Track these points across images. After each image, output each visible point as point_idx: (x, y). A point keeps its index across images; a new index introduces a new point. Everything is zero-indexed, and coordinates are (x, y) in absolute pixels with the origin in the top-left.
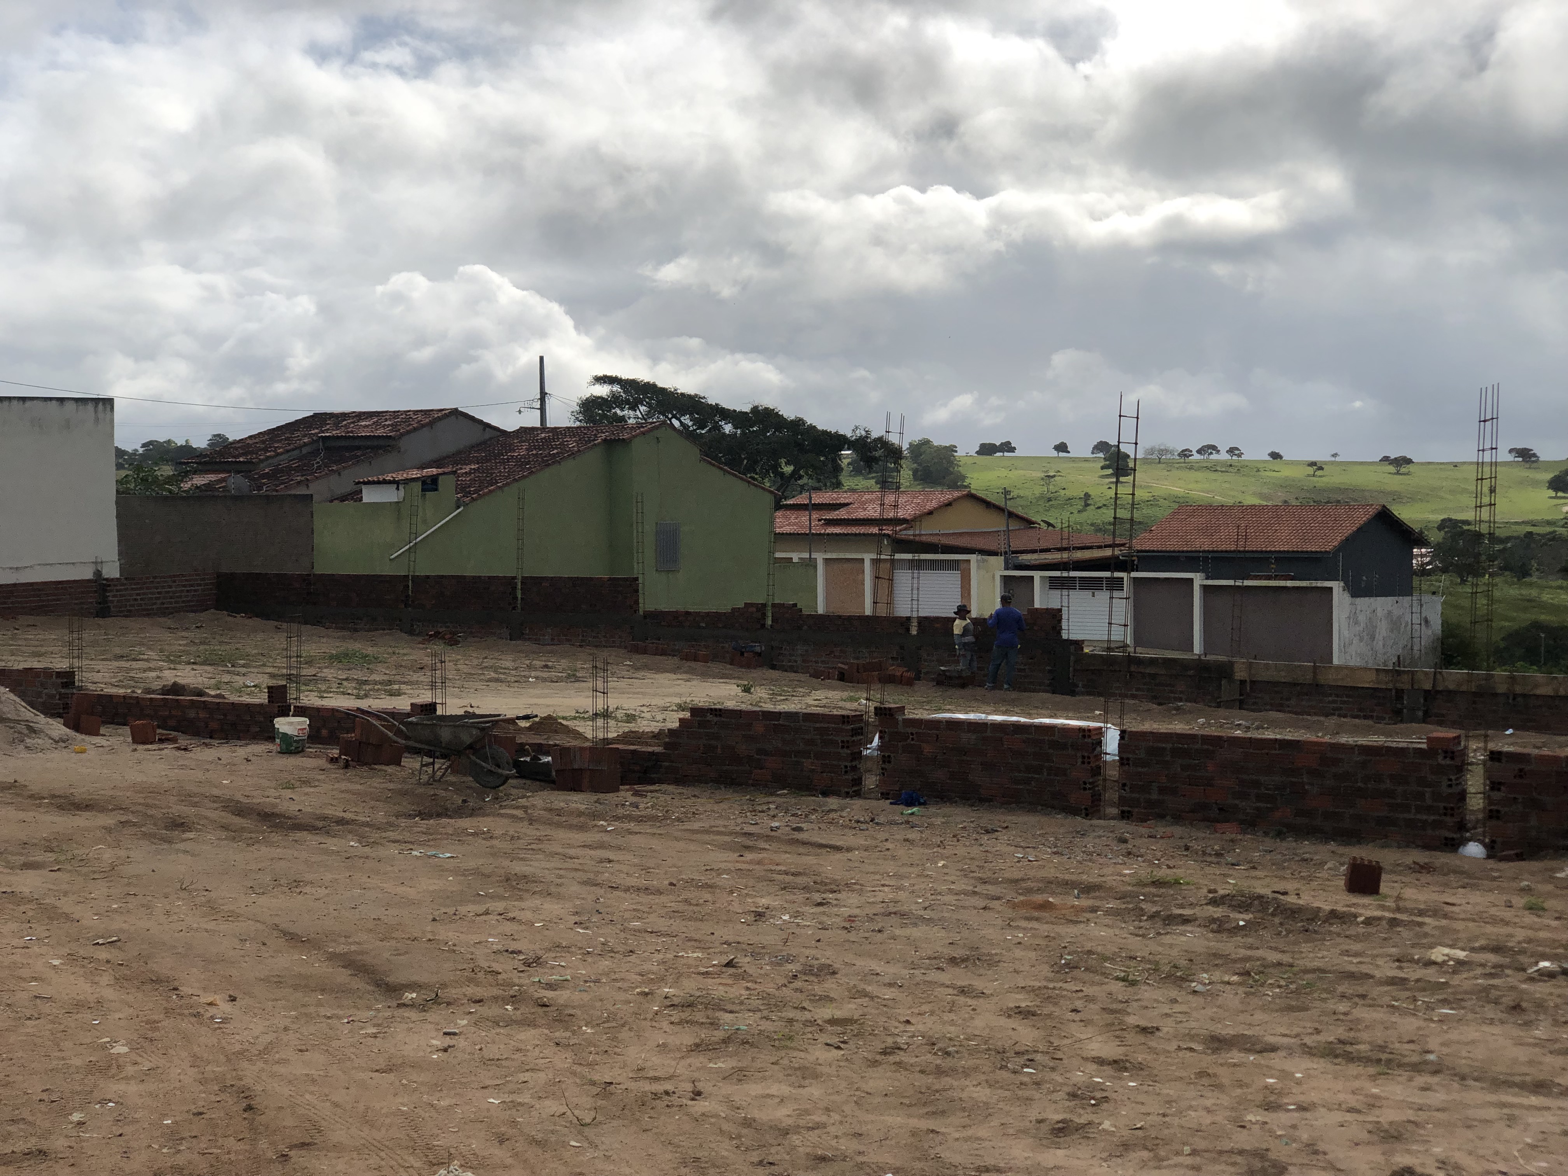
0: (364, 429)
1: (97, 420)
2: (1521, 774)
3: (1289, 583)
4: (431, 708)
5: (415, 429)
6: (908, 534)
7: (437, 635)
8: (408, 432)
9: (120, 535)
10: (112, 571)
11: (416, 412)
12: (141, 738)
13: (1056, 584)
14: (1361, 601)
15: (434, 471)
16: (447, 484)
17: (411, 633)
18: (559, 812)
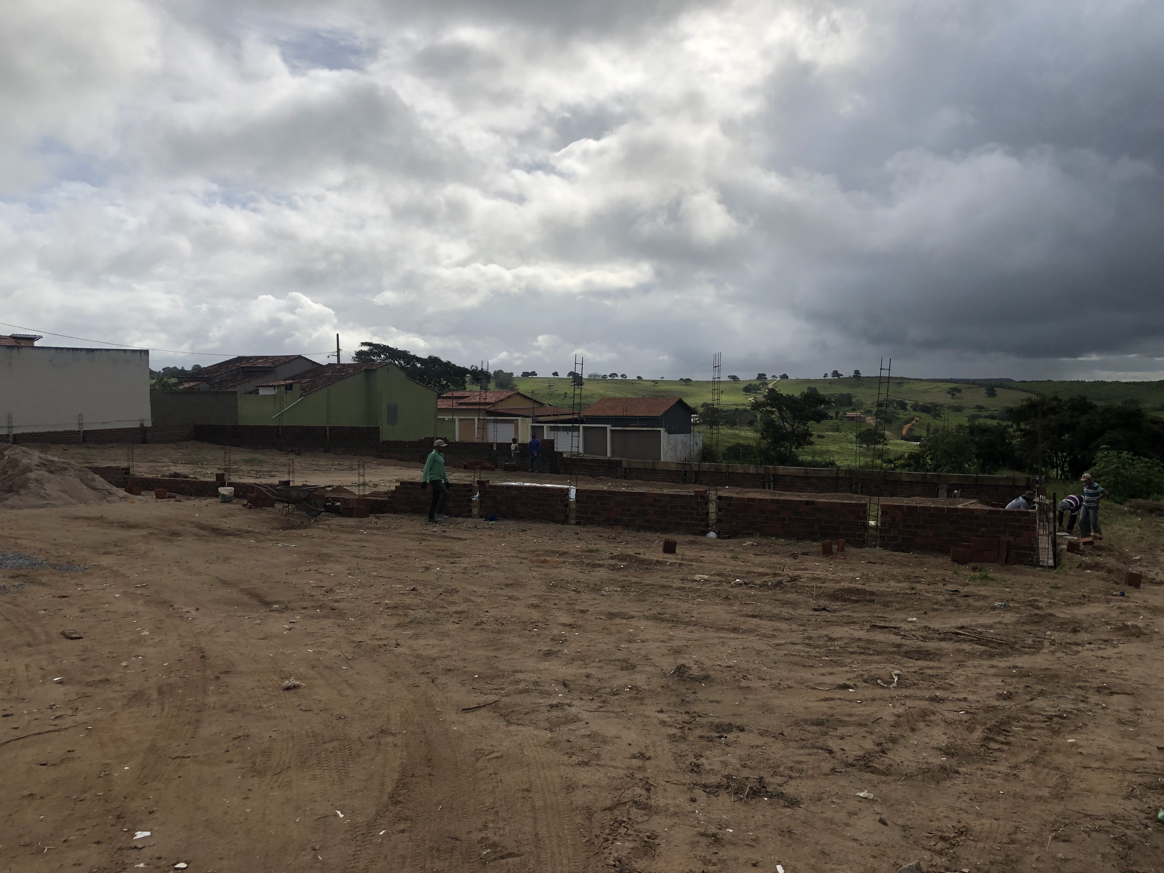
0: (260, 364)
1: (141, 359)
2: (730, 505)
3: (644, 429)
4: (287, 483)
5: (282, 364)
6: (492, 409)
7: (292, 450)
8: (279, 365)
9: (152, 408)
10: (148, 424)
11: (282, 357)
12: (159, 496)
13: (552, 429)
14: (672, 436)
15: (291, 381)
16: (296, 387)
17: (280, 450)
18: (343, 526)
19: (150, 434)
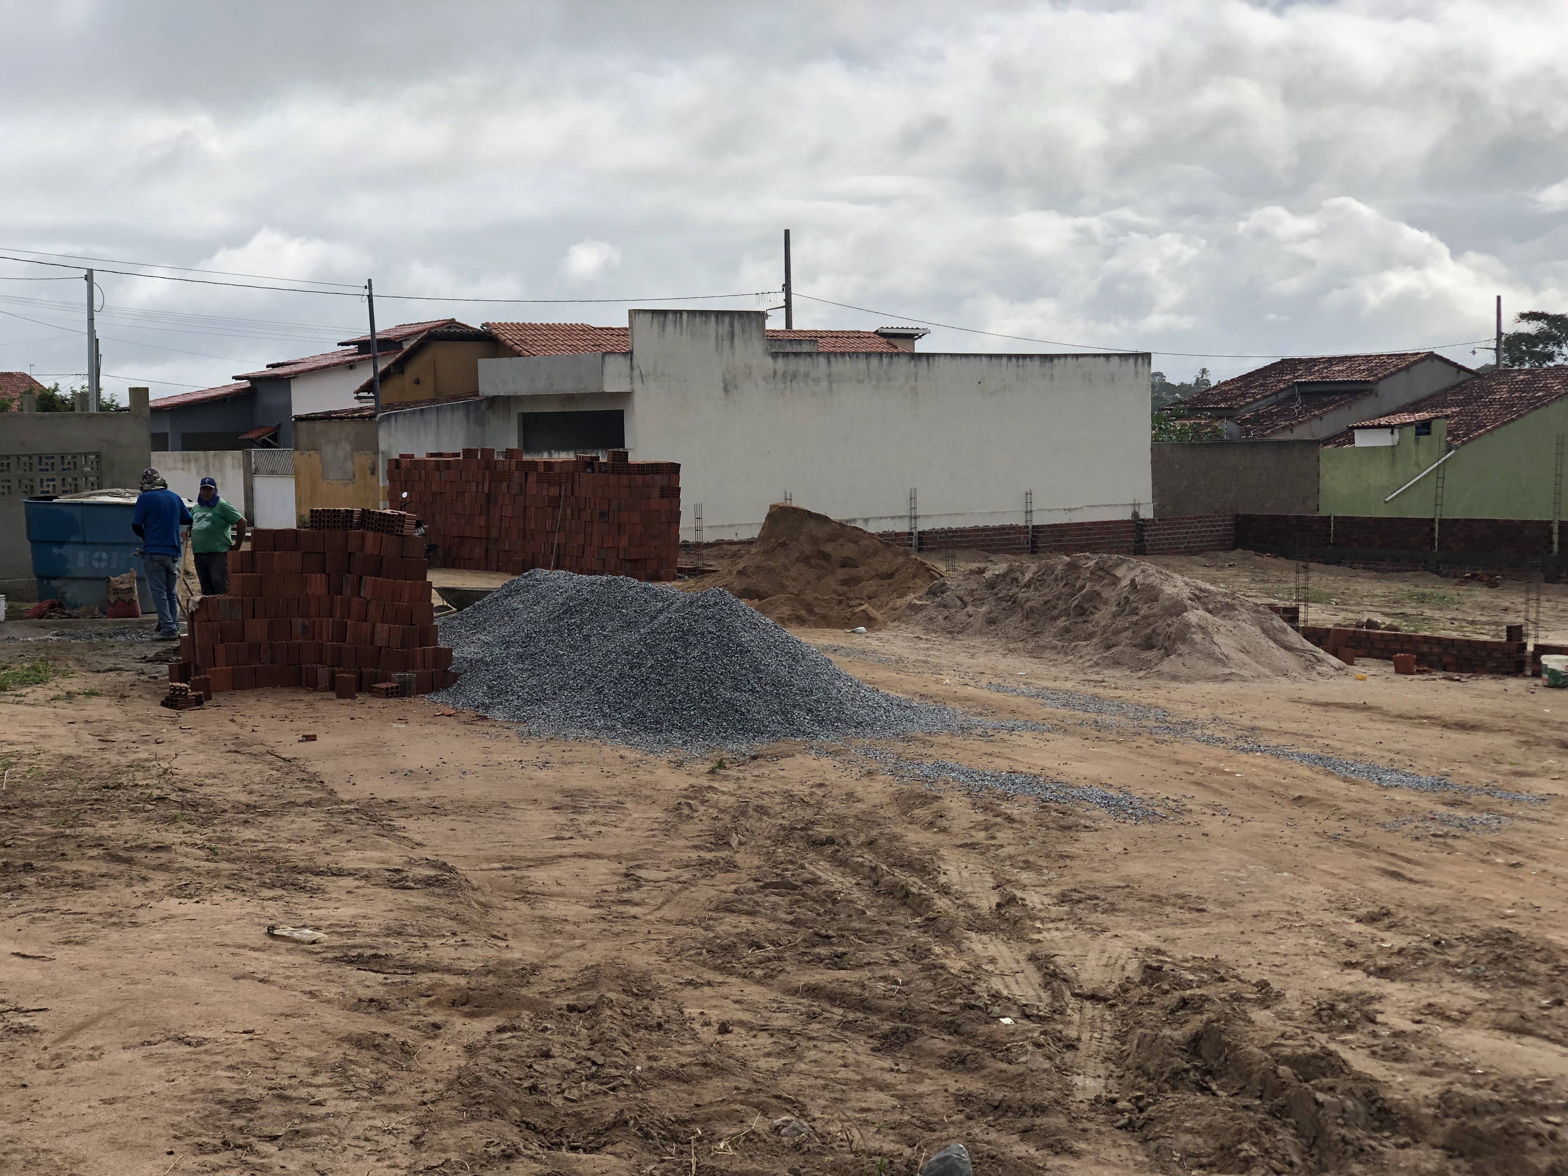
0: (1339, 374)
1: (1137, 373)
5: (1392, 374)
8: (1386, 377)
9: (1154, 478)
10: (1147, 513)
11: (1389, 356)
12: (1402, 669)
16: (1439, 428)
19: (1149, 535)
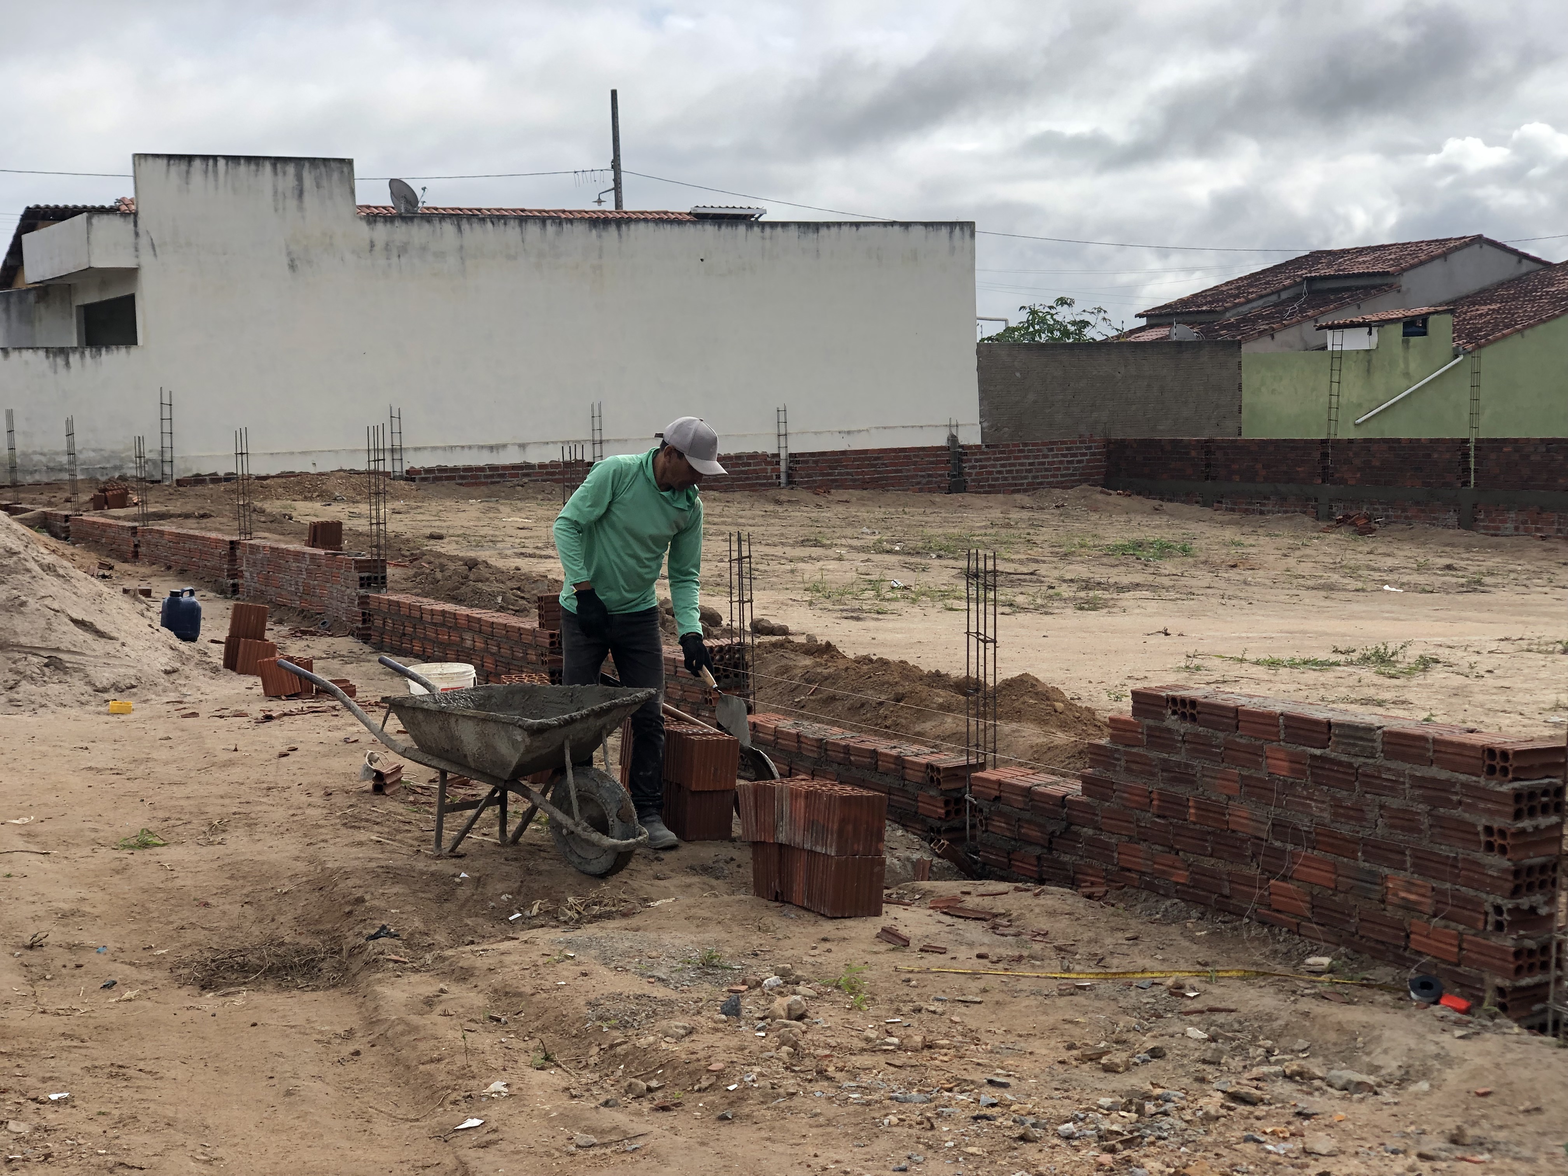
0: (1360, 266)
5: (1422, 263)
9: (982, 392)
15: (1424, 310)
16: (1440, 327)
19: (973, 467)
